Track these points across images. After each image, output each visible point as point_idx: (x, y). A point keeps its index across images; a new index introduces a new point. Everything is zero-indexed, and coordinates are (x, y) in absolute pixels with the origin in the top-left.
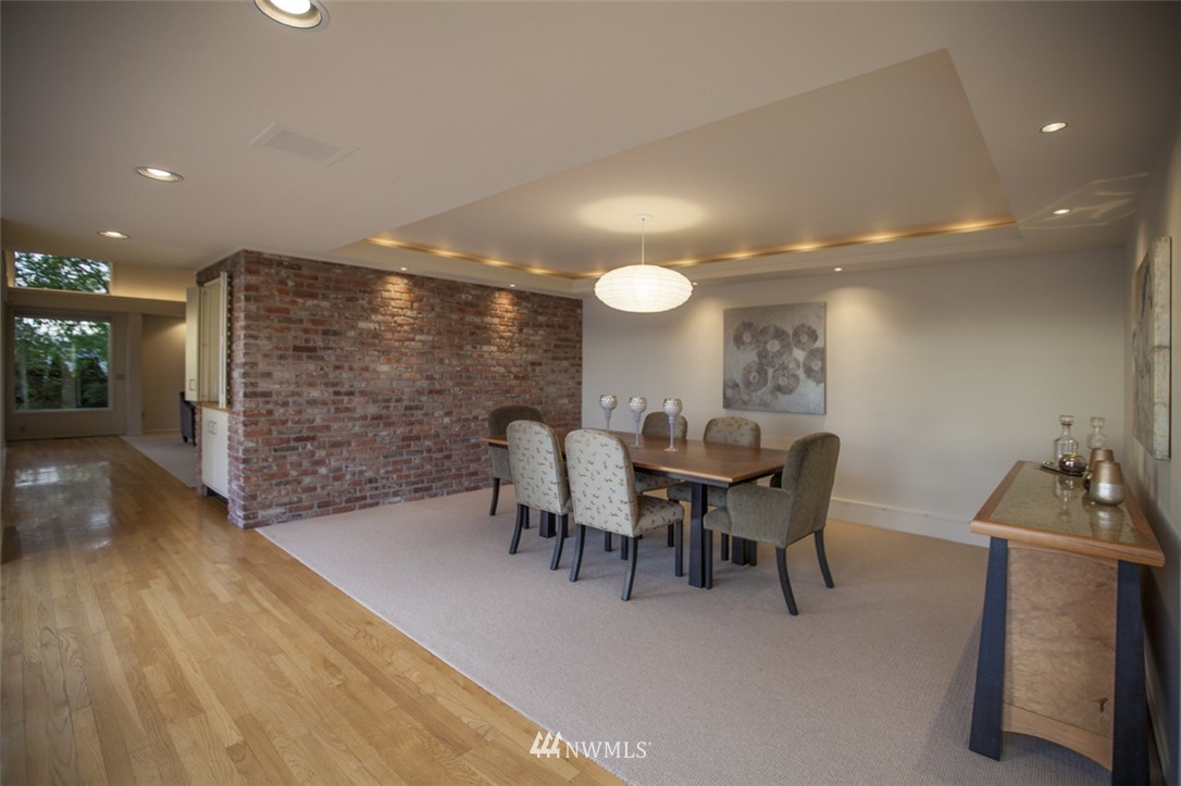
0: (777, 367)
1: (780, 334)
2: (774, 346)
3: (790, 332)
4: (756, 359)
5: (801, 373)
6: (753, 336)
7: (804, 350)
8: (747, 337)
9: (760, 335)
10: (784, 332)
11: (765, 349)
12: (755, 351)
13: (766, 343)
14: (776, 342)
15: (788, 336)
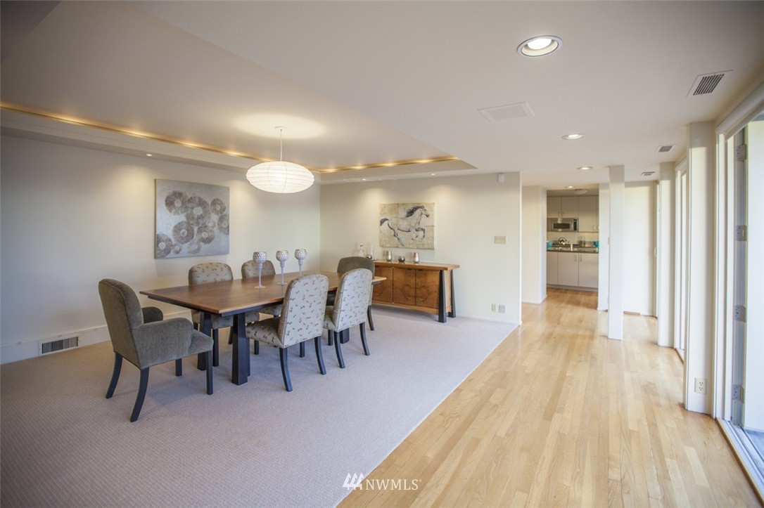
0: (200, 225)
1: (202, 203)
2: (198, 211)
3: (210, 203)
4: (185, 220)
5: (216, 229)
6: (183, 203)
7: (218, 214)
8: (178, 203)
9: (188, 203)
10: (205, 202)
11: (192, 213)
12: (185, 213)
13: (193, 208)
14: (200, 208)
15: (208, 205)
